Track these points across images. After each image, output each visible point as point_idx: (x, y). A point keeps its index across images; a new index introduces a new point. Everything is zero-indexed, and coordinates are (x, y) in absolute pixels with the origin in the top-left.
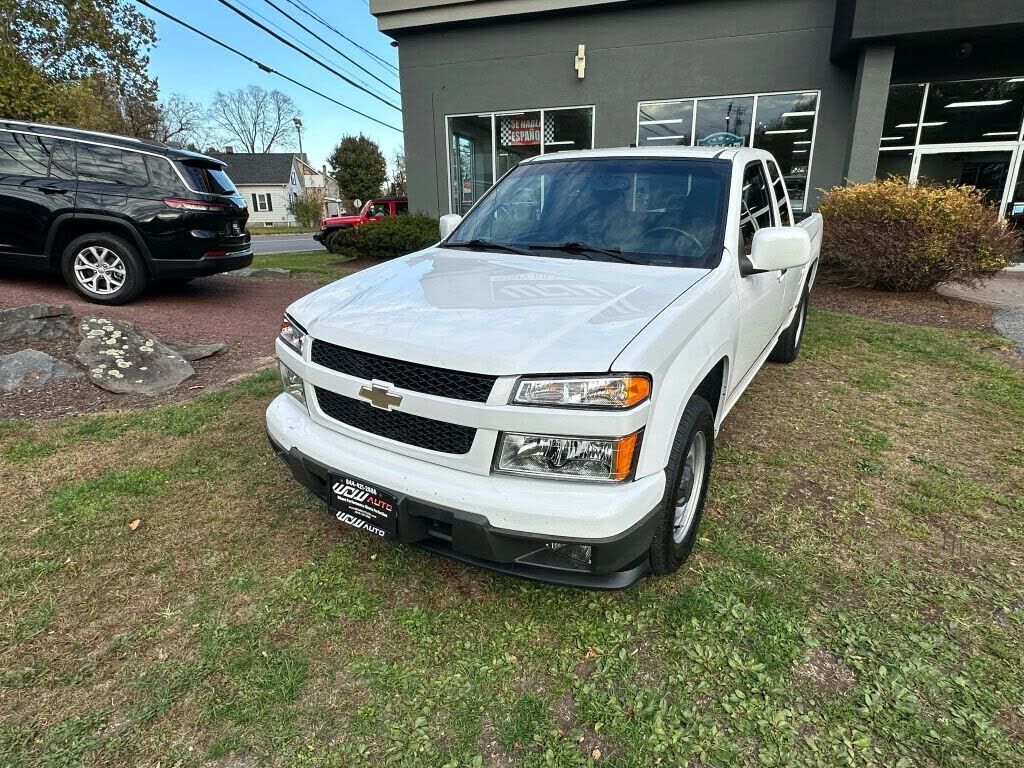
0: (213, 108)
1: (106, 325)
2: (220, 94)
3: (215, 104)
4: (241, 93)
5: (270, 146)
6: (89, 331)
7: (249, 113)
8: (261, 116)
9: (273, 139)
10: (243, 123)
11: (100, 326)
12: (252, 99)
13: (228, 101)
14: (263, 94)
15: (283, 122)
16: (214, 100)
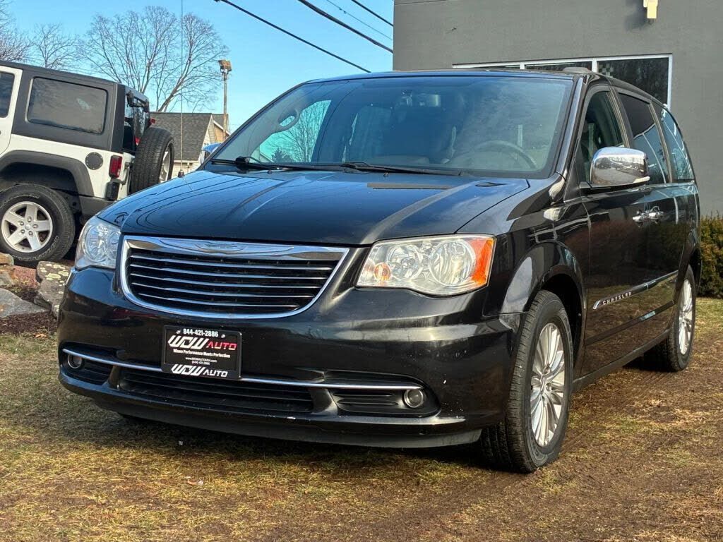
0: (87, 40)
1: (61, 270)
2: (101, 19)
3: (90, 34)
4: (134, 17)
5: (168, 101)
6: (47, 274)
7: (142, 49)
8: (161, 55)
9: (175, 91)
10: (130, 64)
11: (56, 271)
12: (149, 26)
13: (112, 30)
14: (169, 19)
15: (195, 63)
16: (90, 28)
